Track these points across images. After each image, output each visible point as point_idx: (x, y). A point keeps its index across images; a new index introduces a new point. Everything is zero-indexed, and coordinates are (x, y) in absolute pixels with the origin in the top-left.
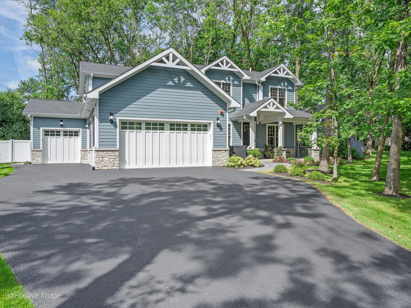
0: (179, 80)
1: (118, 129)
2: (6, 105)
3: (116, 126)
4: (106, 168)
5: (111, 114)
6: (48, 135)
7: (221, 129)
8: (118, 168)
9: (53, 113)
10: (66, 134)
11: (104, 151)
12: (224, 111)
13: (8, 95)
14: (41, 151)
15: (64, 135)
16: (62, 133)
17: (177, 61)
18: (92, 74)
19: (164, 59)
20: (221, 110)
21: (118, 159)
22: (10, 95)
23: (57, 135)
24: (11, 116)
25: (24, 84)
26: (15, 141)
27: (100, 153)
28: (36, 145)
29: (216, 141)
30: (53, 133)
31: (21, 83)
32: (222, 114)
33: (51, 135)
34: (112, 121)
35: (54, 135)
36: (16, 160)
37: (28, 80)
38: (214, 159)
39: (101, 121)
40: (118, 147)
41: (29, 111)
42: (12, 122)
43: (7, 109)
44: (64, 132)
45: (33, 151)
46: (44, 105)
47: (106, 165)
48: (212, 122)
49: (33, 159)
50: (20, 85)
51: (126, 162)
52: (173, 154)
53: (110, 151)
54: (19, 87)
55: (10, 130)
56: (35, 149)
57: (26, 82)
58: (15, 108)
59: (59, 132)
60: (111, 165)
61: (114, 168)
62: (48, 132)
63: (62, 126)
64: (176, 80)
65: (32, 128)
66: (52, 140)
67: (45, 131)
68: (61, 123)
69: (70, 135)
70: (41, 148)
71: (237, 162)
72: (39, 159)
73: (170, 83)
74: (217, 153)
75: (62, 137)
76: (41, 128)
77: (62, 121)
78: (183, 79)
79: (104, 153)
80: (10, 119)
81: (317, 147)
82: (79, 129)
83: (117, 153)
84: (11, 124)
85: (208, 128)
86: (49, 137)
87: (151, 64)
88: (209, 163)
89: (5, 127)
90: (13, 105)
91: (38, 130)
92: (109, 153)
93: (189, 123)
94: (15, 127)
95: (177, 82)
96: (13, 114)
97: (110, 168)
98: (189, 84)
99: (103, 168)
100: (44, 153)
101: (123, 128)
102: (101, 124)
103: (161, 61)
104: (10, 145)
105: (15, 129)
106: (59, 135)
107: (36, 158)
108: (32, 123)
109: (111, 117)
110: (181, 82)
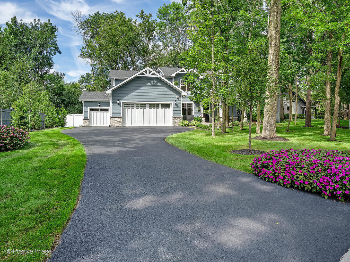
0: (154, 82)
1: (122, 107)
2: (71, 93)
3: (120, 106)
4: (116, 126)
5: (118, 100)
6: (92, 111)
7: (178, 106)
8: (122, 126)
9: (94, 99)
10: (102, 110)
11: (115, 118)
12: (179, 97)
13: (72, 87)
14: (88, 120)
15: (101, 111)
16: (99, 110)
17: (151, 73)
18: (114, 78)
19: (144, 73)
20: (177, 96)
21: (122, 122)
22: (73, 86)
23: (97, 111)
24: (74, 100)
25: (82, 77)
26: (76, 115)
27: (113, 119)
28: (86, 117)
29: (174, 113)
30: (94, 110)
31: (81, 77)
32: (178, 98)
33: (94, 111)
34: (118, 104)
35: (95, 111)
36: (76, 126)
37: (86, 74)
38: (173, 122)
39: (113, 103)
40: (122, 116)
41: (82, 98)
42: (74, 104)
43: (72, 96)
44: (101, 109)
45: (84, 120)
46: (90, 95)
47: (116, 124)
48: (172, 103)
49: (84, 124)
50: (80, 78)
51: (126, 123)
52: (151, 119)
53: (118, 118)
54: (79, 80)
55: (73, 109)
56: (85, 119)
57: (84, 76)
58: (76, 94)
59: (98, 109)
60: (118, 124)
61: (120, 126)
62: (92, 109)
63: (99, 106)
64: (152, 82)
65: (83, 107)
66: (94, 114)
67: (91, 109)
68: (99, 104)
69: (104, 111)
70: (88, 118)
71: (184, 123)
72: (87, 124)
73: (149, 84)
74: (175, 119)
75: (99, 112)
76: (88, 107)
77: (99, 103)
78: (155, 82)
79: (115, 119)
80: (73, 102)
81: (246, 116)
82: (109, 107)
83: (121, 119)
84: (73, 105)
85: (171, 106)
86: (93, 112)
87: (137, 76)
88: (171, 124)
89: (70, 107)
90: (75, 93)
91: (87, 108)
92: (117, 119)
93: (160, 103)
94: (76, 107)
95: (152, 83)
96: (75, 99)
97: (118, 126)
98: (159, 84)
99: (114, 126)
100: (90, 120)
101: (124, 107)
102: (113, 105)
103: (143, 74)
104: (72, 117)
105: (76, 108)
106: (98, 111)
107: (86, 123)
108: (83, 105)
109: (118, 102)
110: (155, 83)
